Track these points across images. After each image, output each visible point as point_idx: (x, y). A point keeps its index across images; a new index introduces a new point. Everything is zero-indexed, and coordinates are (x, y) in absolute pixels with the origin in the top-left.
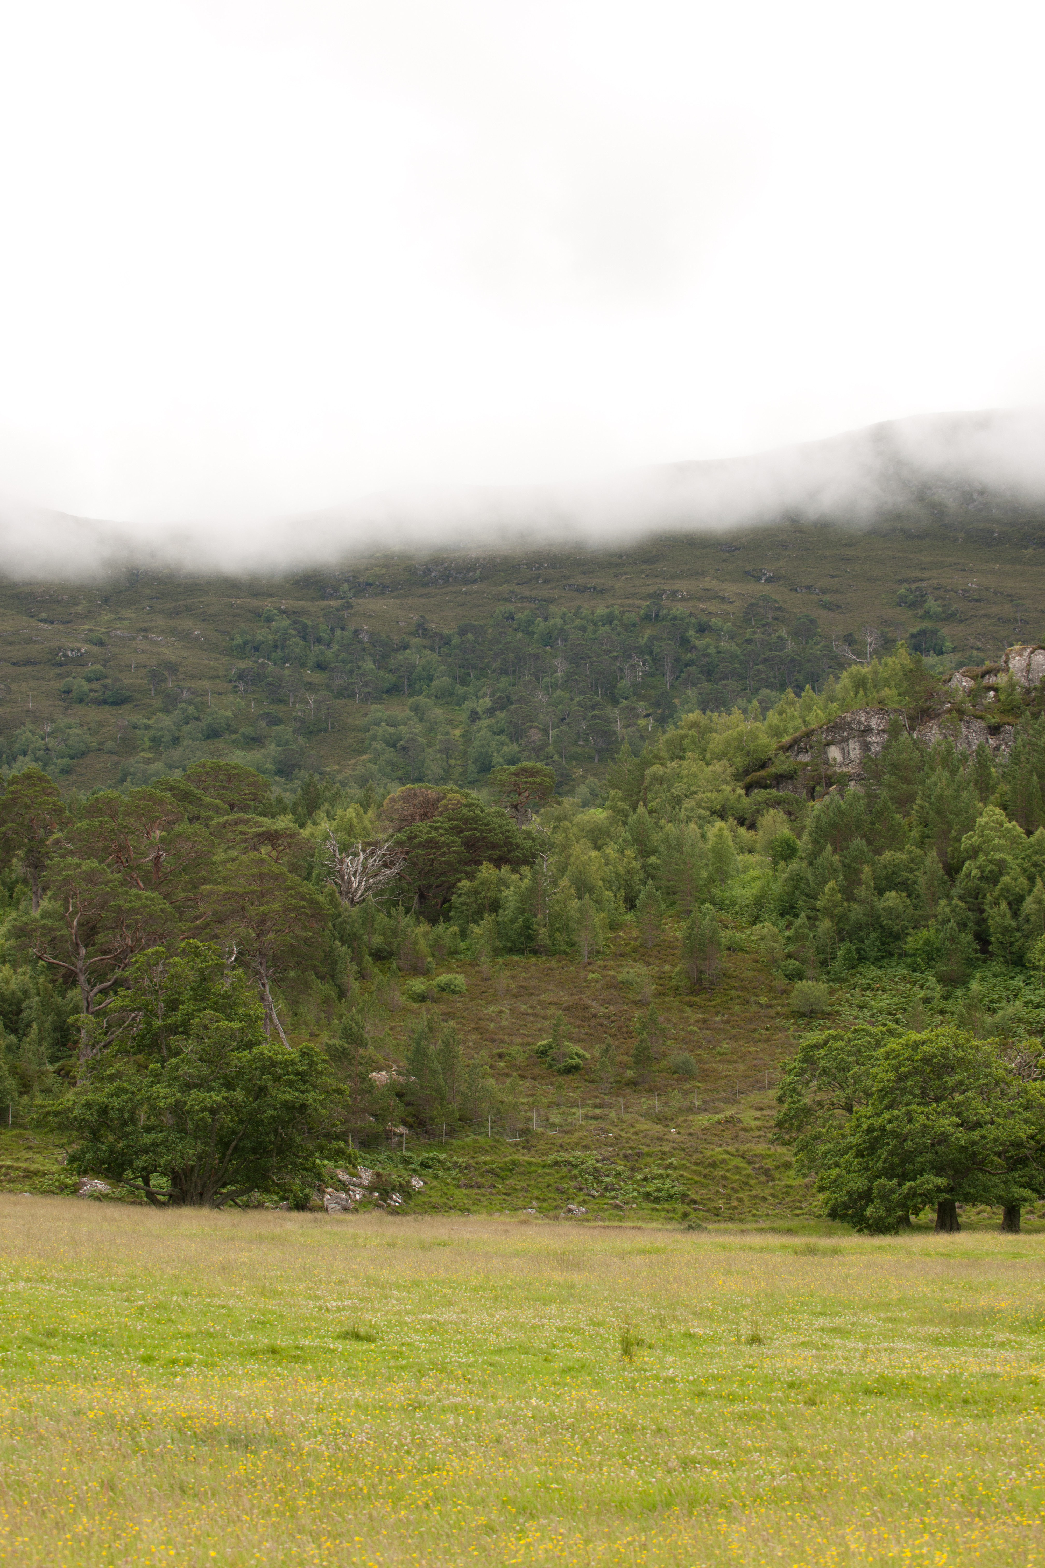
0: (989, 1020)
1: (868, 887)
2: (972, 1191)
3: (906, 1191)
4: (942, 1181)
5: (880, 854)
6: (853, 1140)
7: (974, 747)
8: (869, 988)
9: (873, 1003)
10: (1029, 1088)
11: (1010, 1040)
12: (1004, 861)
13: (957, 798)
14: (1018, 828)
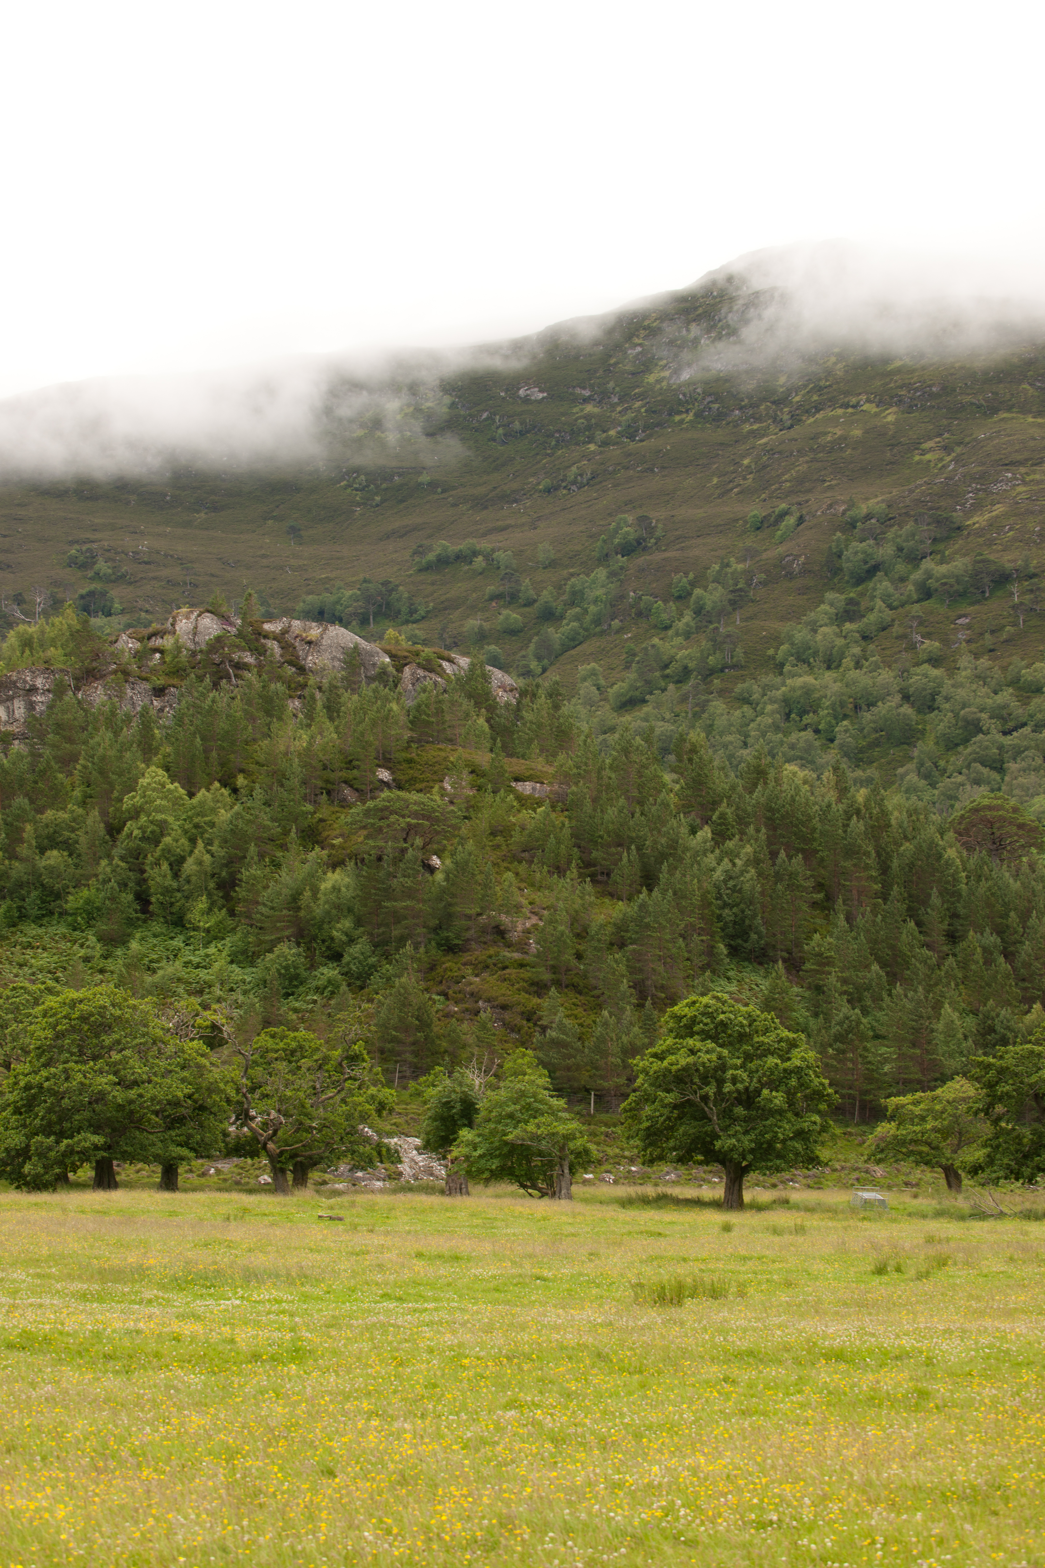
0: (149, 979)
1: (30, 845)
2: (129, 1149)
3: (63, 1148)
4: (98, 1139)
5: (42, 813)
6: (11, 1097)
7: (139, 709)
8: (30, 946)
9: (33, 961)
10: (186, 1048)
11: (169, 1000)
12: (165, 821)
13: (121, 758)
14: (180, 789)
